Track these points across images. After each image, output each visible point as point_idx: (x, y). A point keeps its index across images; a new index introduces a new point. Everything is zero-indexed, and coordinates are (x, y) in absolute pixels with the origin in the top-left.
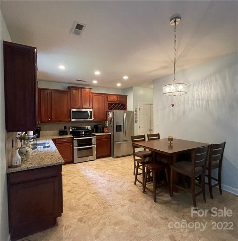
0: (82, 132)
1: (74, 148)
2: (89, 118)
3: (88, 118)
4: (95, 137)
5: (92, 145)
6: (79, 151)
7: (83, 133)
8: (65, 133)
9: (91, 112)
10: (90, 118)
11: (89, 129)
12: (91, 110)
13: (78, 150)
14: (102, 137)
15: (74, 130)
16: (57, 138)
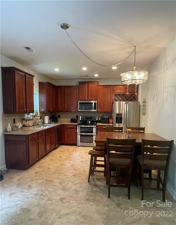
1: (78, 133)
3: (92, 109)
4: (96, 126)
5: (93, 133)
7: (90, 122)
8: (74, 121)
9: (95, 103)
10: (94, 109)
11: (96, 119)
12: (96, 102)
13: (81, 136)
14: (103, 127)
15: (83, 119)
16: (65, 124)
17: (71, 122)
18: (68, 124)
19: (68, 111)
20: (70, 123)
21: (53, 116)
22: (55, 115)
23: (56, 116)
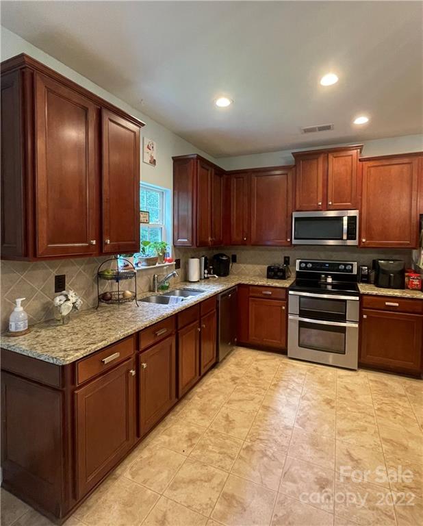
0: (327, 275)
1: (290, 317)
2: (345, 237)
3: (342, 239)
4: (357, 298)
5: (345, 321)
6: (301, 328)
7: (329, 281)
8: (279, 274)
10: (348, 238)
12: (355, 213)
13: (299, 327)
14: (387, 303)
15: (306, 268)
16: (251, 283)
17: (269, 277)
18: (260, 283)
19: (258, 244)
20: (264, 282)
21: (217, 257)
22: (223, 255)
23: (224, 258)
